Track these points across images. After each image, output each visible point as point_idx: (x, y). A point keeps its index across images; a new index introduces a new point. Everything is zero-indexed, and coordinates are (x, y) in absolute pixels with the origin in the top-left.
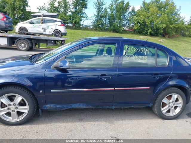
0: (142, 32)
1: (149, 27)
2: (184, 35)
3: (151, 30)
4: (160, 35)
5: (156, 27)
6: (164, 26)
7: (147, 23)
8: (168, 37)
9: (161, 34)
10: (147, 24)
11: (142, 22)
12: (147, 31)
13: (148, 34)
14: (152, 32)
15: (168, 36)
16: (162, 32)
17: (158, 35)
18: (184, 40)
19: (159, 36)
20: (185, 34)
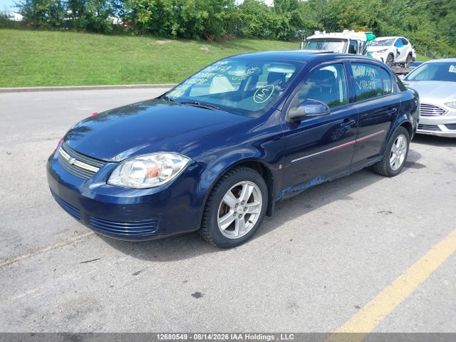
0: (157, 31)
1: (173, 16)
2: (240, 36)
3: (178, 25)
4: (198, 37)
5: (188, 18)
6: (206, 14)
7: (165, 9)
8: (214, 40)
9: (198, 34)
10: (167, 11)
11: (155, 5)
12: (168, 26)
13: (172, 35)
14: (182, 29)
15: (213, 37)
16: (202, 28)
17: (194, 36)
18: (243, 44)
19: (195, 39)
20: (242, 32)
